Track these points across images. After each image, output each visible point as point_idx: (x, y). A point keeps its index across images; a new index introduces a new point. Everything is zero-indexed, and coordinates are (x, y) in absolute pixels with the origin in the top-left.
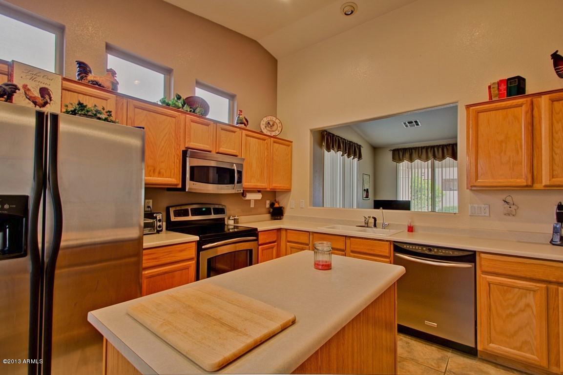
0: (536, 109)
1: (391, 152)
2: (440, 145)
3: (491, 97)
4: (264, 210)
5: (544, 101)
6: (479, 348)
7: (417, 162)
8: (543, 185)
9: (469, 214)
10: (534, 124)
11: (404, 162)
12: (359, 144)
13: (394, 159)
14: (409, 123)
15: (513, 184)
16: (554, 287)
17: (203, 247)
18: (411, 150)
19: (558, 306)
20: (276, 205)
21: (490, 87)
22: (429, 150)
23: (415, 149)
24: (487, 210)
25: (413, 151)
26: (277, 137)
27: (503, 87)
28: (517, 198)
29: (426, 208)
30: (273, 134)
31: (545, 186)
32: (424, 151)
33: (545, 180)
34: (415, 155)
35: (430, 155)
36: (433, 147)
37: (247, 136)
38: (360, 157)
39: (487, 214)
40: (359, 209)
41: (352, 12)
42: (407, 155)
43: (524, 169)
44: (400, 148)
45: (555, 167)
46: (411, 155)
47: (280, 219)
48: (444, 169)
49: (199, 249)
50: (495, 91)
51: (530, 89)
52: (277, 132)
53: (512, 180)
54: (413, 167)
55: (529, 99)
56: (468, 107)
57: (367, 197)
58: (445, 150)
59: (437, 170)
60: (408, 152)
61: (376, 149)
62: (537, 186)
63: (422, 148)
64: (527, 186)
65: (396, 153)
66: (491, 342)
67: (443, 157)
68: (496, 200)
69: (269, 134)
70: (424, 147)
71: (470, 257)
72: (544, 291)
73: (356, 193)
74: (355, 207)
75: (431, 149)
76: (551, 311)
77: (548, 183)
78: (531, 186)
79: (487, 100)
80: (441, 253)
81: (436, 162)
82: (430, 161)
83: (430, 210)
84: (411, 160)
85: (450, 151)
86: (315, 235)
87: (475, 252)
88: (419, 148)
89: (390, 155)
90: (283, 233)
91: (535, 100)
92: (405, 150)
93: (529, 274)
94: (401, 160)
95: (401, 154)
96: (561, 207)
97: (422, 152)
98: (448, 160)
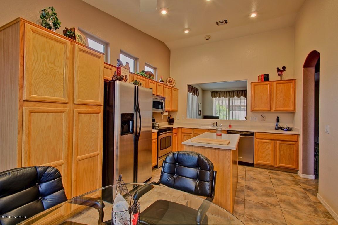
0: (272, 86)
1: (211, 93)
2: (232, 91)
3: (259, 81)
4: (166, 120)
5: (274, 83)
6: (255, 163)
7: (222, 98)
8: (274, 110)
9: (250, 120)
10: (272, 91)
12: (198, 89)
13: (212, 96)
15: (265, 110)
16: (276, 141)
17: (160, 134)
19: (277, 147)
20: (171, 118)
21: (258, 76)
23: (222, 92)
24: (256, 119)
25: (221, 93)
26: (174, 87)
27: (263, 77)
28: (265, 115)
29: (225, 118)
30: (172, 86)
31: (274, 111)
32: (225, 93)
33: (274, 109)
34: (221, 95)
35: (228, 95)
36: (229, 91)
37: (165, 87)
38: (198, 95)
39: (256, 120)
40: (198, 119)
41: (209, 39)
42: (218, 94)
43: (268, 105)
44: (215, 91)
45: (277, 105)
46: (220, 95)
47: (173, 124)
48: (234, 101)
49: (158, 135)
50: (260, 78)
51: (270, 79)
52: (173, 85)
53: (265, 109)
54: (220, 100)
55: (270, 82)
56: (252, 83)
57: (200, 114)
58: (234, 93)
59: (230, 101)
61: (204, 91)
62: (272, 111)
63: (225, 91)
64: (269, 111)
65: (213, 93)
66: (258, 160)
67: (233, 96)
68: (259, 115)
69: (170, 86)
70: (226, 91)
71: (252, 134)
72: (273, 143)
73: (196, 113)
74: (196, 118)
76: (275, 149)
77: (275, 110)
78: (270, 111)
79: (257, 81)
80: (244, 133)
81: (231, 98)
82: (228, 98)
83: (227, 119)
84: (220, 97)
85: (236, 94)
86: (195, 129)
87: (254, 132)
88: (223, 91)
90: (180, 130)
91: (272, 83)
92: (217, 92)
93: (269, 138)
94: (215, 97)
95: (215, 94)
96: (278, 117)
97: (224, 93)
98: (236, 97)
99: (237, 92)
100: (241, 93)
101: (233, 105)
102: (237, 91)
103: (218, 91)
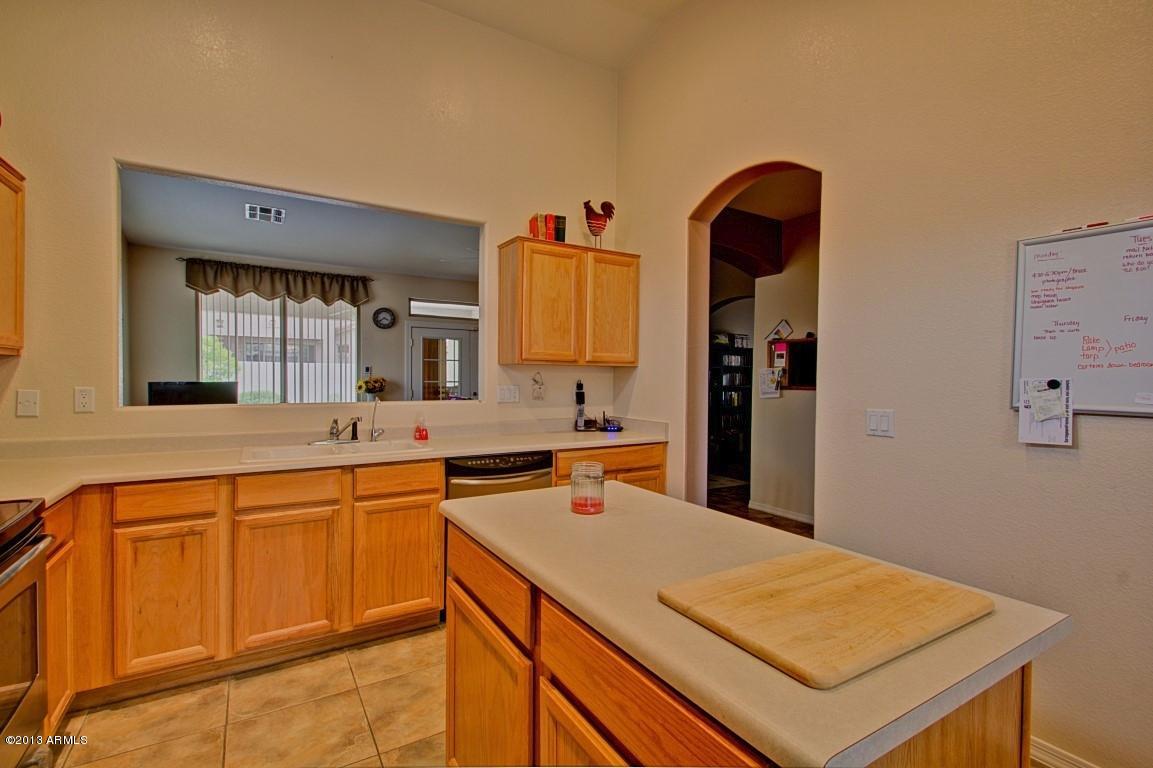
1: (184, 264)
2: (299, 271)
7: (250, 297)
11: (216, 294)
13: (191, 281)
14: (262, 210)
18: (237, 269)
22: (277, 276)
23: (247, 267)
25: (240, 271)
32: (266, 276)
34: (245, 283)
35: (280, 287)
36: (285, 272)
42: (227, 278)
44: (206, 257)
46: (236, 280)
48: (305, 319)
51: (570, 238)
54: (240, 306)
55: (571, 250)
58: (309, 282)
59: (290, 320)
60: (230, 273)
63: (263, 269)
65: (197, 268)
67: (305, 297)
70: (266, 268)
75: (281, 276)
81: (290, 303)
82: (277, 301)
84: (236, 291)
85: (318, 286)
88: (254, 267)
89: (180, 272)
92: (220, 267)
94: (210, 289)
95: (210, 273)
96: (580, 386)
97: (261, 276)
98: (315, 302)
99: (323, 283)
100: (336, 288)
101: (301, 339)
102: (323, 275)
103: (224, 259)
